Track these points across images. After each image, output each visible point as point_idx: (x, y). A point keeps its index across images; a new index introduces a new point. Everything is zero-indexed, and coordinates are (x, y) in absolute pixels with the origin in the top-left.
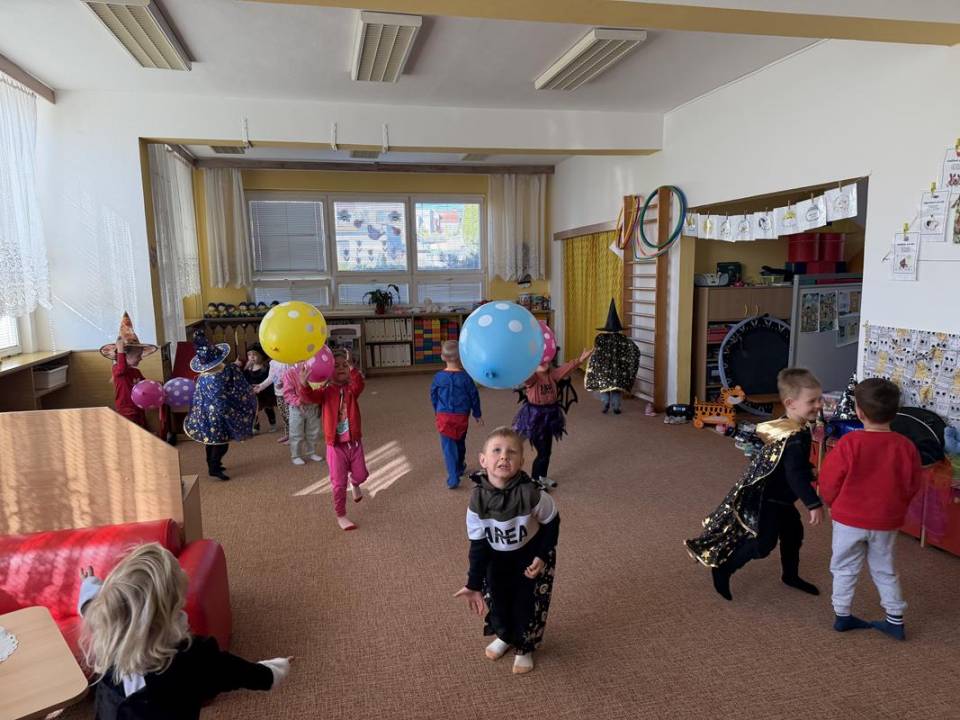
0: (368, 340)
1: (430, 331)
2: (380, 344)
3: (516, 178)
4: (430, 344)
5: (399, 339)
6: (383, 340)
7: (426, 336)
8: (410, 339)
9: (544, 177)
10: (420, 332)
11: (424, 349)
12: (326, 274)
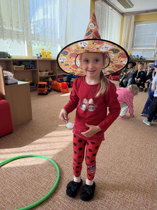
12: (155, 47)
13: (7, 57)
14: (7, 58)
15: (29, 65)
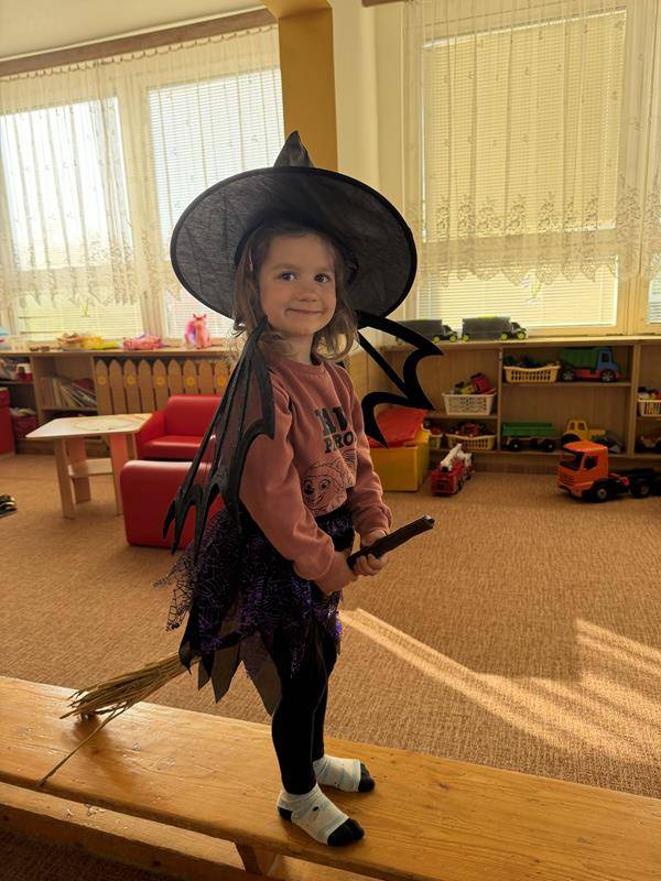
13: (504, 336)
14: (504, 340)
15: (593, 365)
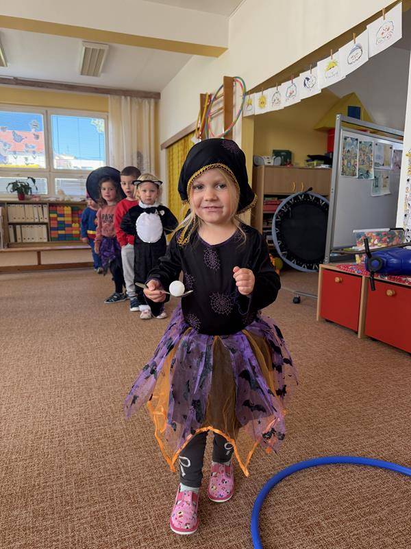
0: (11, 221)
1: (62, 215)
2: (21, 224)
3: (131, 100)
4: (63, 226)
5: (37, 221)
6: (23, 221)
7: (59, 219)
8: (46, 221)
9: (152, 101)
10: (55, 215)
11: (58, 229)
